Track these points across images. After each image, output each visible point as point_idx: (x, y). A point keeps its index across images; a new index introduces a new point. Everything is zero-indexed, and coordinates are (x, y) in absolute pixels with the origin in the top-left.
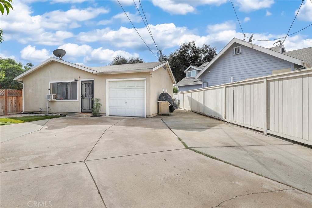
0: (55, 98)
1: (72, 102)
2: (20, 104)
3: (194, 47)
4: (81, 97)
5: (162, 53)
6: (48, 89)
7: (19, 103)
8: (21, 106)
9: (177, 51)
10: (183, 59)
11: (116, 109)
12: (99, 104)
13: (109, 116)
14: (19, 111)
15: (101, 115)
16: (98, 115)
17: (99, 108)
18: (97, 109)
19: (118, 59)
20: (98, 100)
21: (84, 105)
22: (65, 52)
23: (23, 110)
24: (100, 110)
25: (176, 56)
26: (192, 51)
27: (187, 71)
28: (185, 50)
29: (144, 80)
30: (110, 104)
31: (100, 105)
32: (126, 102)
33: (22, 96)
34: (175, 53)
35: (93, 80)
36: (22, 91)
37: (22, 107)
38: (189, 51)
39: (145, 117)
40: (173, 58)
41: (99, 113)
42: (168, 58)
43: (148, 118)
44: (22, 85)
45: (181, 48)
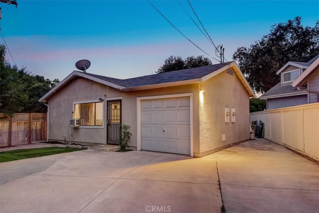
0: (79, 124)
1: (97, 129)
2: (44, 131)
3: (299, 28)
4: (107, 122)
5: (224, 49)
6: (71, 112)
7: (43, 129)
8: (45, 134)
9: (266, 39)
10: (277, 51)
11: (150, 140)
12: (128, 133)
13: (141, 150)
14: (44, 139)
15: (130, 148)
16: (126, 149)
17: (128, 139)
18: (125, 140)
19: (172, 61)
20: (126, 127)
21: (110, 134)
22: (89, 64)
23: (48, 138)
24: (129, 142)
25: (264, 48)
26: (295, 35)
27: (282, 71)
28: (282, 35)
29: (189, 97)
30: (142, 133)
31: (130, 135)
32: (164, 131)
33: (46, 121)
34: (262, 43)
35: (121, 99)
36: (47, 114)
37: (47, 134)
38: (289, 36)
39: (192, 155)
40: (259, 50)
41: (128, 146)
42: (249, 52)
43: (195, 157)
44: (47, 107)
45: (273, 32)
